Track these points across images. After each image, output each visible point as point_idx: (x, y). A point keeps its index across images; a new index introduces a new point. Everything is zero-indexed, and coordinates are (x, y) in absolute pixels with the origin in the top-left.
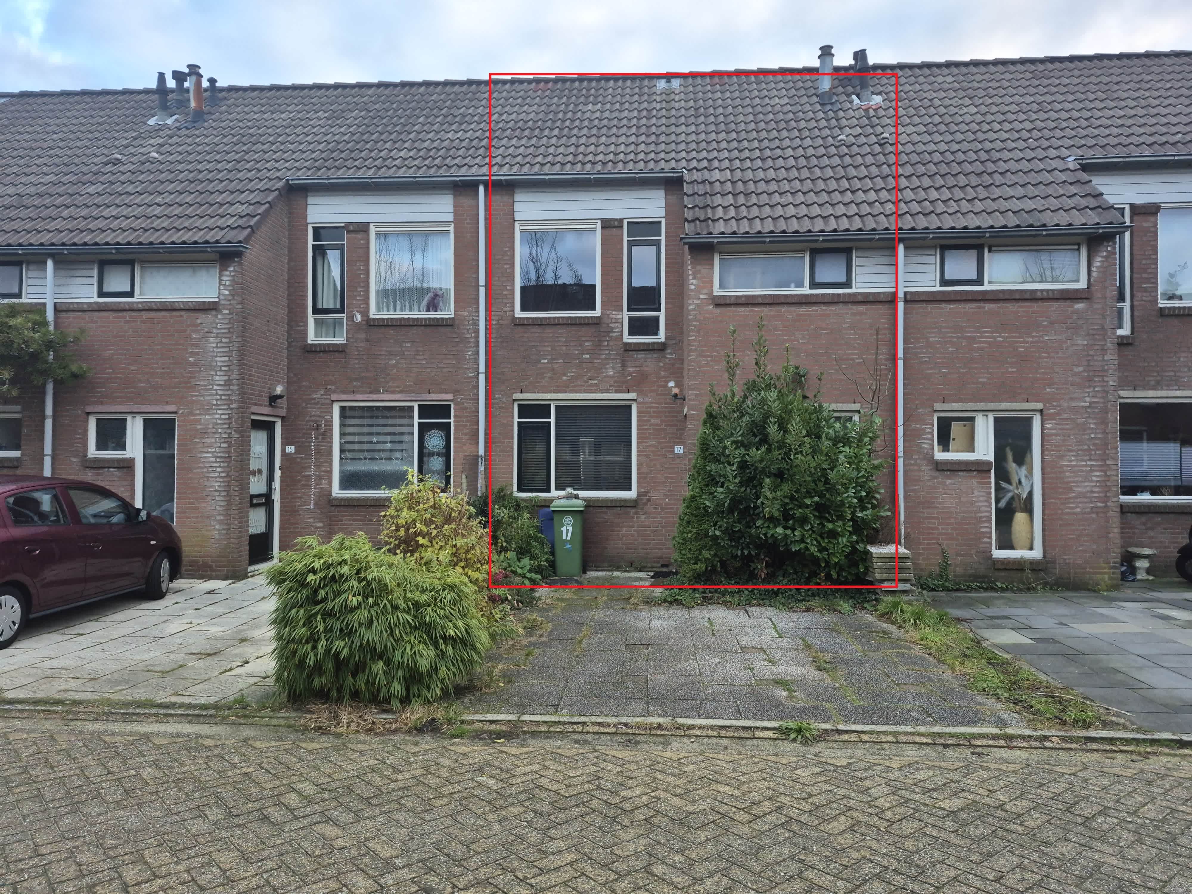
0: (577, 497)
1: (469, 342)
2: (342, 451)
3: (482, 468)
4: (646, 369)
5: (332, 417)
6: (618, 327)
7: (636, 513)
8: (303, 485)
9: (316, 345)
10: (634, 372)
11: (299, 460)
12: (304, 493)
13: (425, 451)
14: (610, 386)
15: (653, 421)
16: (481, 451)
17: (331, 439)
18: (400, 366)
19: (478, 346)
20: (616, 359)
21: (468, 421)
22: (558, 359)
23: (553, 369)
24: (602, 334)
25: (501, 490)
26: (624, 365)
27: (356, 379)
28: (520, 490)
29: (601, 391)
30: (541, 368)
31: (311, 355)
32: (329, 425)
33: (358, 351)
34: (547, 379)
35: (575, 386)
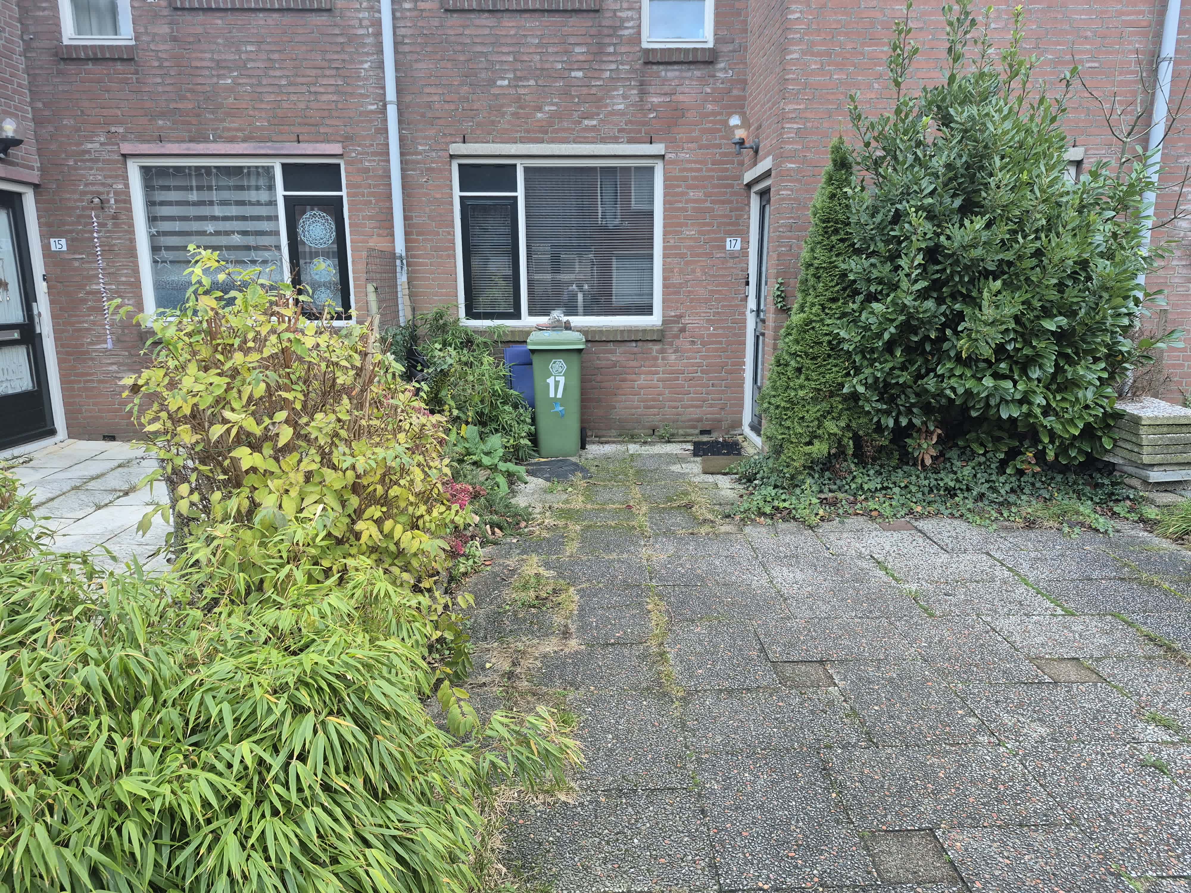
0: (568, 327)
1: (364, 45)
2: (155, 249)
3: (402, 279)
4: (681, 98)
5: (127, 186)
6: (632, 19)
7: (662, 351)
8: (92, 309)
9: (76, 47)
10: (660, 104)
11: (76, 264)
12: (94, 323)
13: (300, 248)
14: (620, 131)
15: (691, 194)
16: (400, 247)
17: (132, 226)
18: (241, 89)
19: (380, 51)
20: (629, 79)
21: (373, 194)
22: (527, 79)
23: (518, 99)
24: (606, 31)
25: (440, 315)
26: (643, 93)
27: (162, 115)
28: (471, 314)
29: (604, 140)
30: (496, 96)
31: (72, 68)
32: (125, 199)
33: (159, 59)
34: (508, 117)
35: (556, 131)
